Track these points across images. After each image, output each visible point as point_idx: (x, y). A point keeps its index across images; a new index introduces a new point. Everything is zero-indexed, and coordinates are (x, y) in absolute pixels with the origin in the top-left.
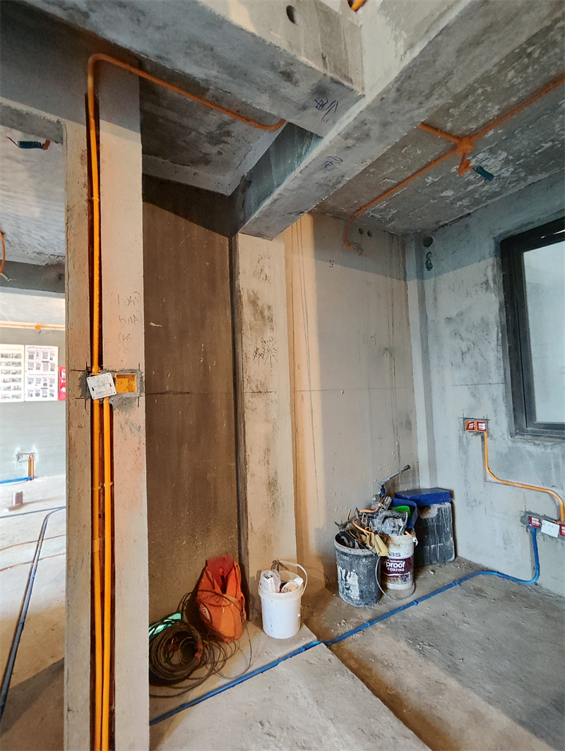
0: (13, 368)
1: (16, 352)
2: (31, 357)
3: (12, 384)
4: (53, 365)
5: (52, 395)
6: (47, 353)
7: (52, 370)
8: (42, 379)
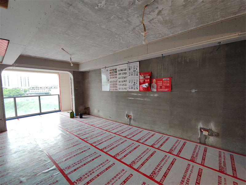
0: (124, 75)
1: (125, 68)
2: (130, 69)
3: (124, 83)
4: (137, 72)
5: (137, 89)
6: (135, 66)
7: (137, 75)
8: (133, 80)
